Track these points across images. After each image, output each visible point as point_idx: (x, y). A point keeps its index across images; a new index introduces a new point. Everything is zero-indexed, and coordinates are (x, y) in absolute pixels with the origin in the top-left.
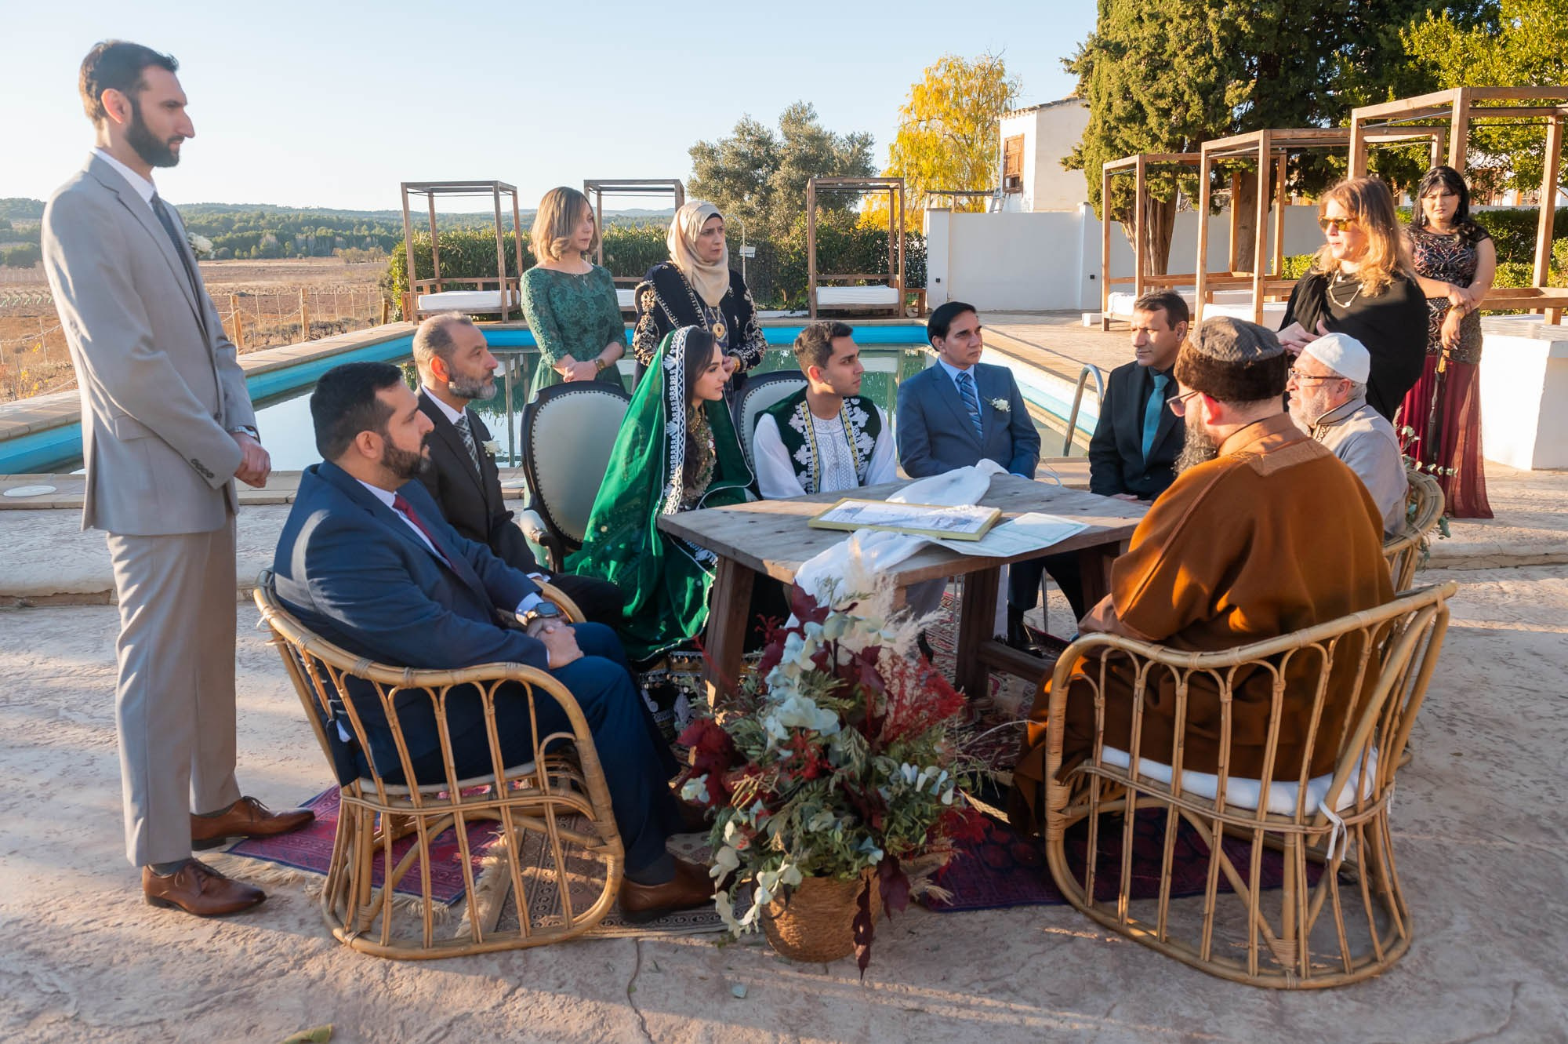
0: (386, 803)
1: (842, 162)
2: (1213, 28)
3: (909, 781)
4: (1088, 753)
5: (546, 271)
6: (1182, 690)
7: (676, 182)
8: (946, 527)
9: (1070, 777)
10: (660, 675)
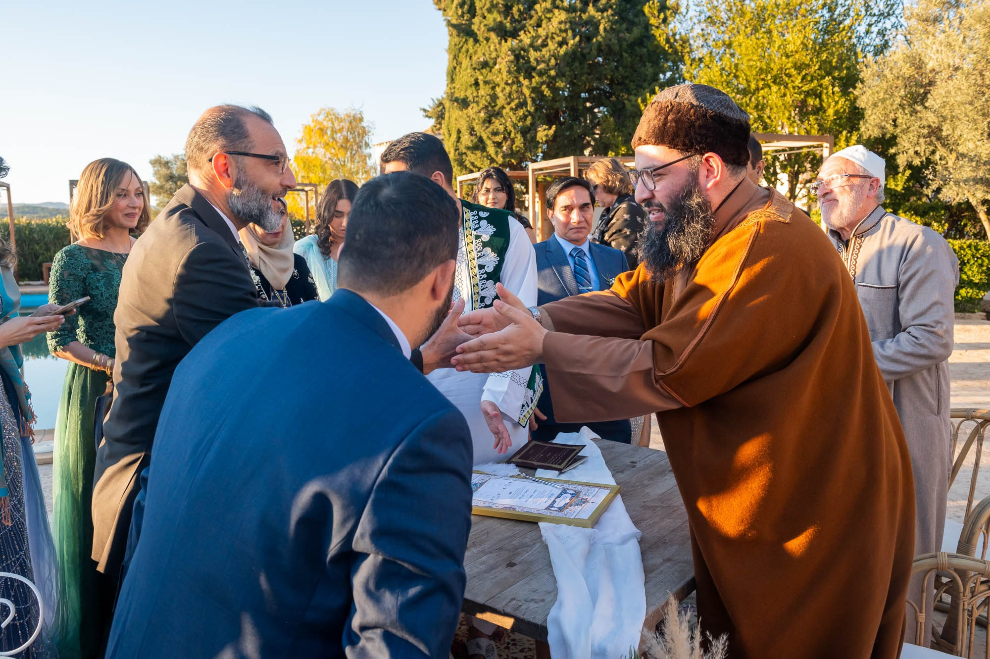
2: (527, 92)
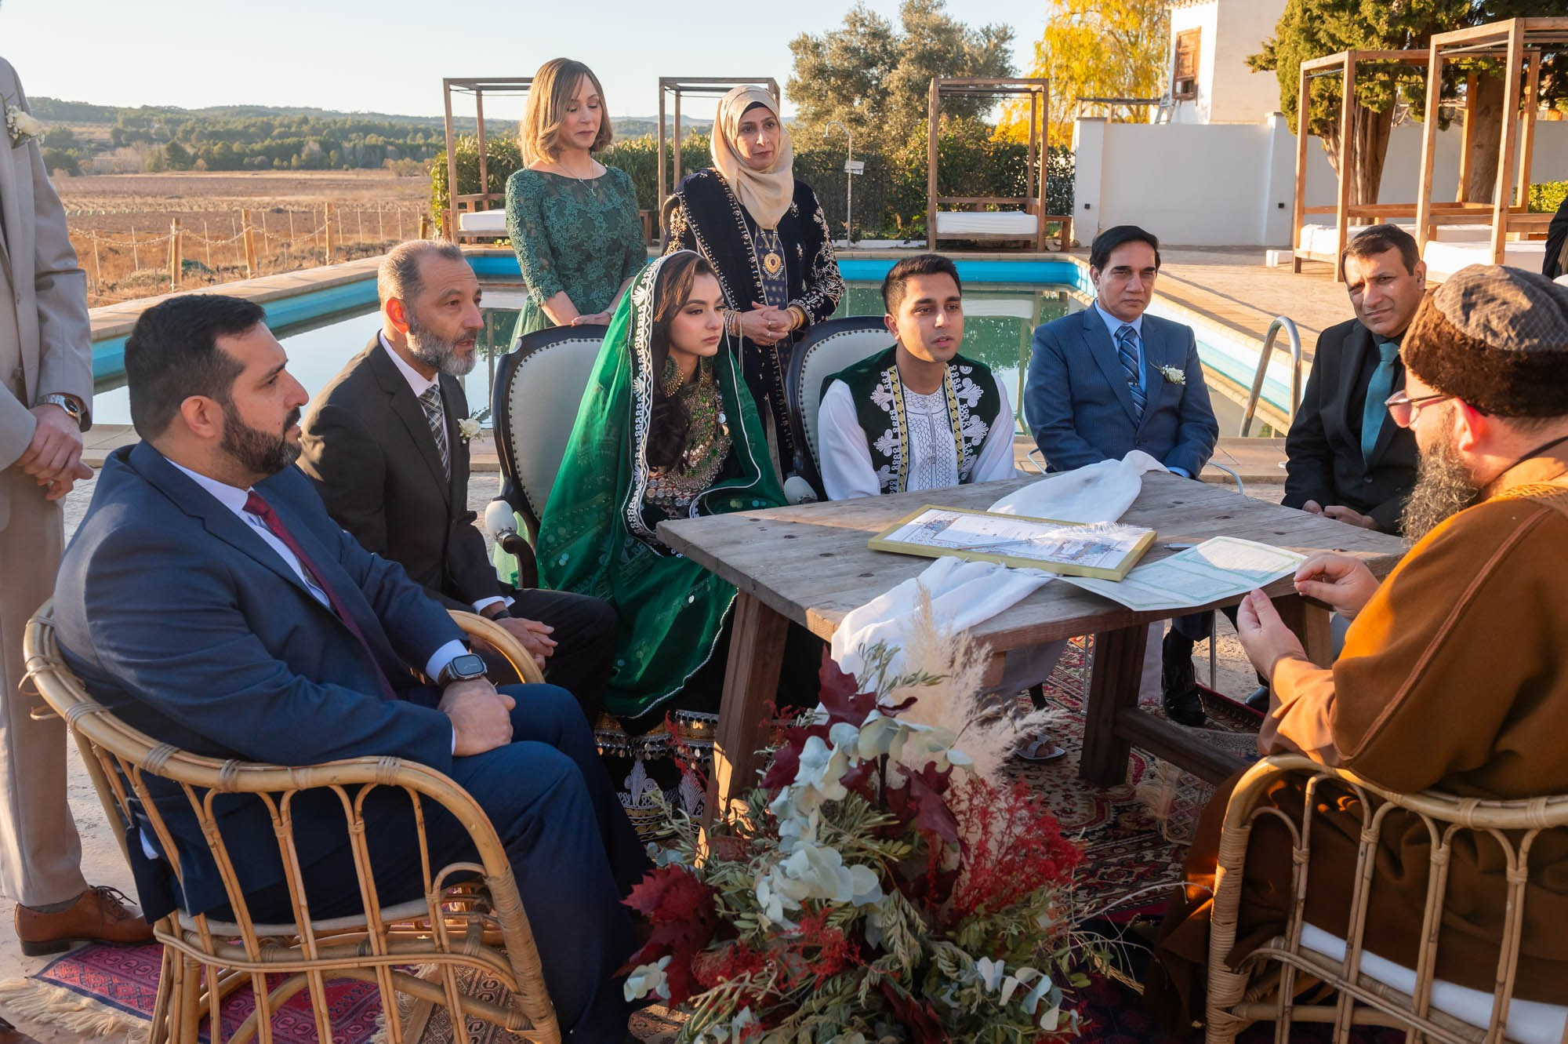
0: (210, 949)
1: (974, 60)
3: (989, 987)
4: (1279, 927)
5: (540, 174)
6: (1439, 855)
7: (770, 81)
8: (1073, 558)
9: (1247, 963)
10: (661, 742)
